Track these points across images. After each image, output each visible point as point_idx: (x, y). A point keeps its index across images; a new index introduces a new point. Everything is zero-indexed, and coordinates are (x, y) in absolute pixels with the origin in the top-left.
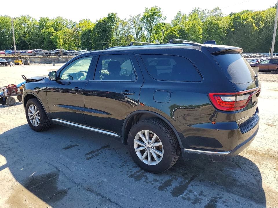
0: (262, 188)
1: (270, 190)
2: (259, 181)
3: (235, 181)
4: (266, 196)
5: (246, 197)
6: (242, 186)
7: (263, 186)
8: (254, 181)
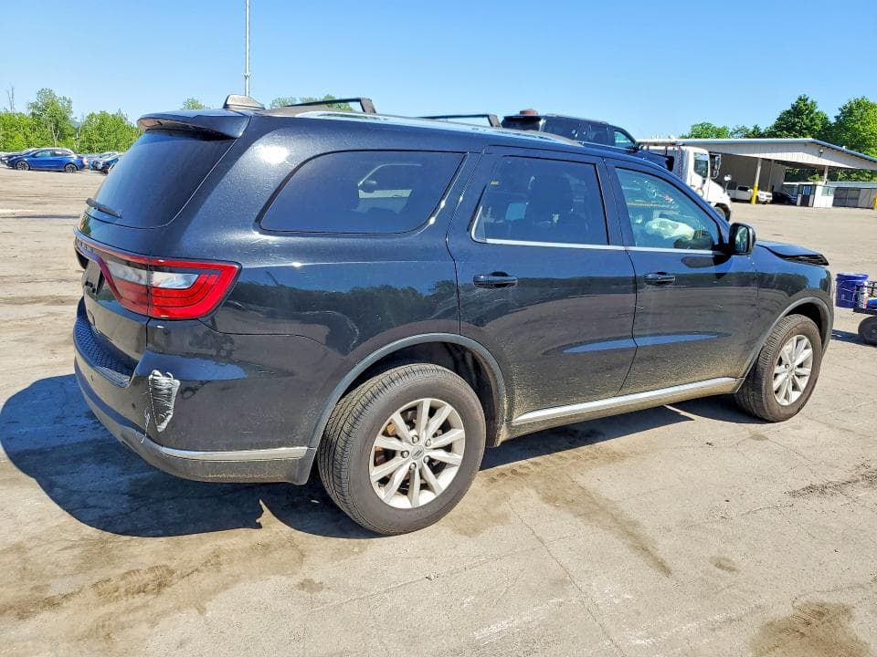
0: (33, 477)
1: (14, 481)
2: (49, 488)
3: (103, 461)
4: (15, 468)
5: (54, 448)
6: (78, 459)
7: (33, 481)
8: (60, 480)
